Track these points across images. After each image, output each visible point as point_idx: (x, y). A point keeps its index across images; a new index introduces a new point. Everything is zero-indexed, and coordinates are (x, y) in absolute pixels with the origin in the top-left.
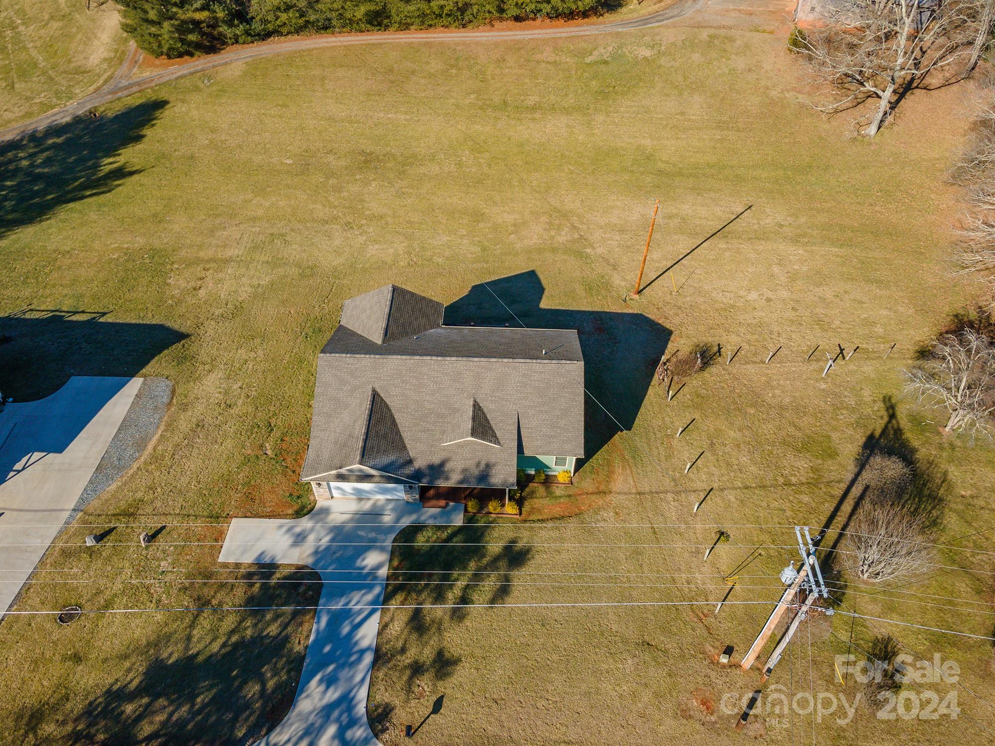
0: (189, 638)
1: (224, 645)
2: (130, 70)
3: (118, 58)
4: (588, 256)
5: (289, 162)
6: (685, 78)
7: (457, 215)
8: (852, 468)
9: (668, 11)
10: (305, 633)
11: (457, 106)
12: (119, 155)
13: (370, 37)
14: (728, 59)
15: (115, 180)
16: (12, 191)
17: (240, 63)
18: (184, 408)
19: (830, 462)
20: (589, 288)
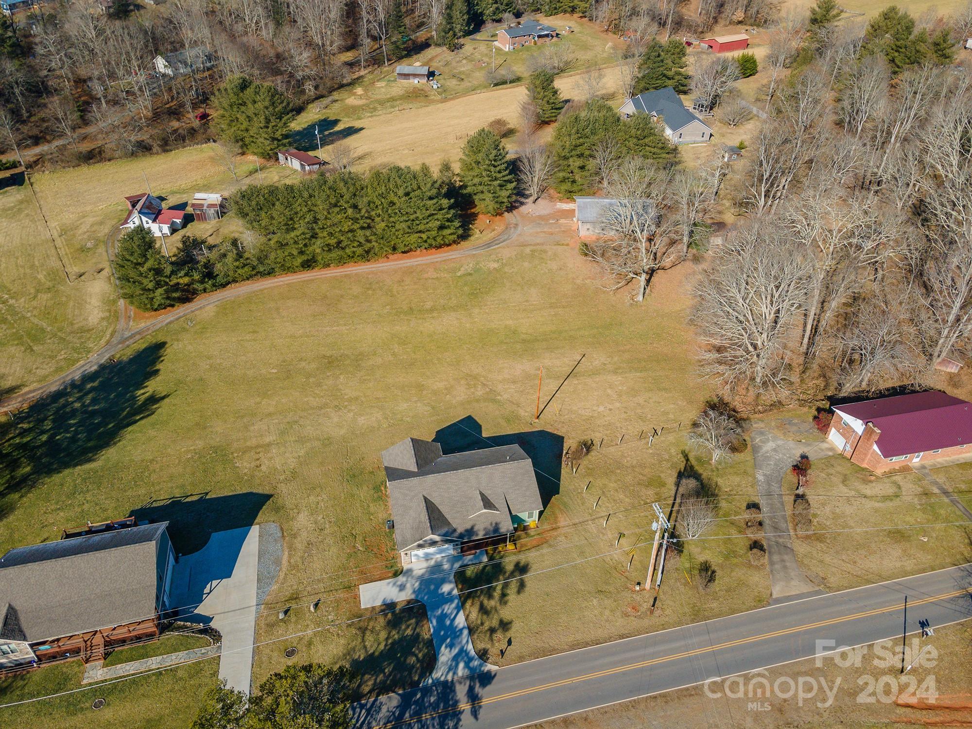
0: (365, 647)
1: (386, 645)
2: (128, 324)
3: (114, 316)
4: (499, 401)
5: (274, 371)
6: (523, 278)
7: (406, 389)
8: (674, 488)
9: (500, 237)
10: (427, 630)
11: (379, 315)
12: (146, 387)
13: (303, 276)
14: (546, 264)
15: (153, 405)
16: (79, 426)
17: (211, 306)
18: (295, 536)
19: (663, 489)
20: (508, 420)
